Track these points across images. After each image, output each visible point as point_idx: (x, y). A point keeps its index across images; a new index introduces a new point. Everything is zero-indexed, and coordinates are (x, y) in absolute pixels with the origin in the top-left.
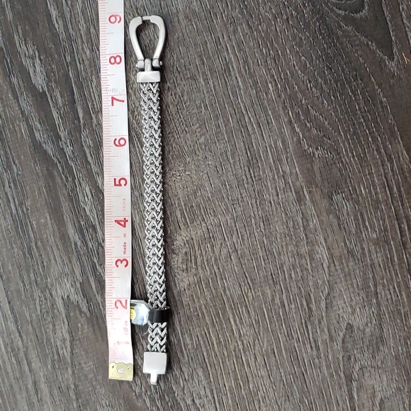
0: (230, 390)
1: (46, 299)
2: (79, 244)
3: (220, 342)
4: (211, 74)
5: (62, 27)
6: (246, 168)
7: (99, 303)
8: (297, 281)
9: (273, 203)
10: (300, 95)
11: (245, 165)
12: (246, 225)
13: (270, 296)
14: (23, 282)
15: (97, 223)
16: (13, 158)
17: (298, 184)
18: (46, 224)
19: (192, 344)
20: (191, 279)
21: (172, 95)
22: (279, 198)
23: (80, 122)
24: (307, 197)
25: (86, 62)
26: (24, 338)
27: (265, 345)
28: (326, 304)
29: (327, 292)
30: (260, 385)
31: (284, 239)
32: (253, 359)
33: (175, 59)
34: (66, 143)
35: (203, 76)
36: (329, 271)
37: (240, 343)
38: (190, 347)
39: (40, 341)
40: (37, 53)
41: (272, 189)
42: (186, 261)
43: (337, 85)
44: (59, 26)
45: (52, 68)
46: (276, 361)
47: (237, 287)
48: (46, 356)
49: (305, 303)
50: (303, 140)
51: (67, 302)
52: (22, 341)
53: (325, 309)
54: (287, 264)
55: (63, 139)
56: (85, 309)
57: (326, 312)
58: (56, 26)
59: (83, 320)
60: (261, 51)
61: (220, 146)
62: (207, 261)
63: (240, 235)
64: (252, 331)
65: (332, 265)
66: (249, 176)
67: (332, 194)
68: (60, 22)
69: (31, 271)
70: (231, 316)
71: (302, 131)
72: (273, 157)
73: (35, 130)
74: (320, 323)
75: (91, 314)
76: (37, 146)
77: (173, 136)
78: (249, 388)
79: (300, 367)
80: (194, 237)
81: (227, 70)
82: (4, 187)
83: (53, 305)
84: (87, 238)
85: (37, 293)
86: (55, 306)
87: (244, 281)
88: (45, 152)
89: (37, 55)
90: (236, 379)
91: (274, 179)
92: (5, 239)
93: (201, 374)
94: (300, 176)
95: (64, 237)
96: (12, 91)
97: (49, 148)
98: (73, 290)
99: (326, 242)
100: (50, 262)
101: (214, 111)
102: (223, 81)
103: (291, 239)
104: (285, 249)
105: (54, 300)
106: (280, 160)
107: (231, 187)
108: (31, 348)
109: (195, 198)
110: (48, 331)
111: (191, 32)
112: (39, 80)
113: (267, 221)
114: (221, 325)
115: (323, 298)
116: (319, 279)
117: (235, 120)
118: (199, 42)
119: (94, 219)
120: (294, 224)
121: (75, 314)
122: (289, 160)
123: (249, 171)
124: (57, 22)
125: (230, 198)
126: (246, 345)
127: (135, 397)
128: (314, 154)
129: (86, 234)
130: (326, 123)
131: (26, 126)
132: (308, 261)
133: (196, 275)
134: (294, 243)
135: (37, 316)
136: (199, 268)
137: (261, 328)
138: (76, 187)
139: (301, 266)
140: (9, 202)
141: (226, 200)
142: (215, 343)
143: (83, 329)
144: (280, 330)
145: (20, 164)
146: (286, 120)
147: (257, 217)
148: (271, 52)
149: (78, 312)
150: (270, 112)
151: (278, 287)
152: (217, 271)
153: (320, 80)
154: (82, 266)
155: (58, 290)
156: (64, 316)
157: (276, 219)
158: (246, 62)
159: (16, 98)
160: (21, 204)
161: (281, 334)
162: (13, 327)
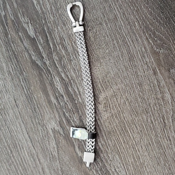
0: (131, 163)
1: (44, 130)
2: (57, 104)
3: (125, 142)
4: (109, 21)
5: (39, 8)
6: (128, 62)
7: (68, 130)
8: (158, 111)
9: (143, 76)
10: (150, 26)
11: (128, 60)
12: (131, 87)
13: (145, 119)
14: (33, 124)
15: (64, 94)
16: (23, 69)
17: (153, 66)
18: (41, 97)
19: (112, 144)
20: (108, 115)
21: (91, 33)
22: (145, 74)
23: (51, 49)
24: (158, 72)
25: (52, 23)
26: (36, 149)
27: (146, 141)
28: (172, 120)
29: (172, 114)
30: (145, 160)
31: (149, 92)
32: (141, 148)
33: (92, 16)
34: (46, 60)
35: (105, 22)
36: (172, 104)
37: (134, 141)
38: (111, 145)
39: (43, 150)
40: (29, 21)
41: (142, 70)
42: (105, 107)
43: (167, 20)
44: (38, 8)
45: (37, 27)
46: (151, 148)
47: (130, 116)
48: (46, 156)
49: (162, 120)
50: (154, 46)
51: (54, 131)
52: (35, 150)
53: (171, 122)
54: (152, 103)
55: (45, 58)
56: (62, 133)
57: (172, 123)
58: (37, 8)
59: (62, 138)
60: (130, 8)
61: (116, 53)
62: (115, 106)
63: (129, 93)
64: (139, 135)
65: (173, 101)
66: (130, 65)
67: (170, 69)
68: (39, 6)
69: (36, 118)
70: (128, 129)
71: (153, 42)
72: (140, 55)
73: (32, 55)
74: (170, 128)
75: (65, 135)
76: (33, 63)
77: (94, 51)
78: (140, 161)
79: (163, 149)
80: (108, 96)
81: (116, 18)
82: (20, 82)
83: (47, 133)
84: (60, 101)
85: (40, 128)
86: (48, 133)
87: (133, 113)
88: (37, 65)
89: (29, 22)
90: (134, 158)
91: (142, 65)
92: (23, 105)
93: (117, 157)
94: (154, 63)
95: (50, 102)
96: (20, 39)
97: (39, 63)
98: (56, 125)
99: (169, 91)
100: (45, 113)
101: (111, 38)
102: (114, 23)
103: (153, 92)
104: (150, 97)
105: (48, 130)
106: (144, 56)
107: (123, 71)
108: (39, 153)
109: (107, 78)
110: (46, 144)
111: (98, 3)
112: (32, 33)
113: (140, 85)
114: (124, 134)
115: (170, 117)
116: (168, 108)
117: (121, 41)
118: (102, 8)
119: (62, 92)
120: (153, 85)
121: (58, 136)
122: (148, 56)
123: (130, 63)
124: (37, 6)
125: (123, 76)
126: (137, 142)
127: (88, 171)
128: (159, 52)
129: (59, 99)
130: (164, 37)
131: (27, 54)
132: (162, 101)
133: (110, 113)
134: (154, 93)
135: (41, 138)
136: (112, 109)
137: (143, 134)
138: (53, 79)
139: (159, 103)
140: (24, 88)
141: (121, 77)
142: (122, 142)
143: (62, 142)
144: (152, 133)
145: (27, 71)
146: (145, 38)
147: (136, 83)
148: (135, 8)
149: (59, 135)
150: (137, 35)
151: (149, 114)
152: (120, 110)
153: (159, 18)
154: (59, 114)
155: (49, 126)
156: (53, 137)
157: (145, 83)
158: (124, 14)
159: (22, 42)
160: (29, 89)
161: (152, 135)
162: (30, 144)
